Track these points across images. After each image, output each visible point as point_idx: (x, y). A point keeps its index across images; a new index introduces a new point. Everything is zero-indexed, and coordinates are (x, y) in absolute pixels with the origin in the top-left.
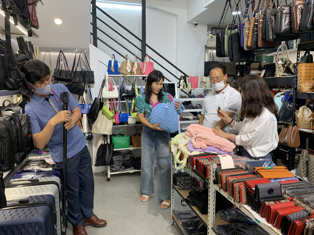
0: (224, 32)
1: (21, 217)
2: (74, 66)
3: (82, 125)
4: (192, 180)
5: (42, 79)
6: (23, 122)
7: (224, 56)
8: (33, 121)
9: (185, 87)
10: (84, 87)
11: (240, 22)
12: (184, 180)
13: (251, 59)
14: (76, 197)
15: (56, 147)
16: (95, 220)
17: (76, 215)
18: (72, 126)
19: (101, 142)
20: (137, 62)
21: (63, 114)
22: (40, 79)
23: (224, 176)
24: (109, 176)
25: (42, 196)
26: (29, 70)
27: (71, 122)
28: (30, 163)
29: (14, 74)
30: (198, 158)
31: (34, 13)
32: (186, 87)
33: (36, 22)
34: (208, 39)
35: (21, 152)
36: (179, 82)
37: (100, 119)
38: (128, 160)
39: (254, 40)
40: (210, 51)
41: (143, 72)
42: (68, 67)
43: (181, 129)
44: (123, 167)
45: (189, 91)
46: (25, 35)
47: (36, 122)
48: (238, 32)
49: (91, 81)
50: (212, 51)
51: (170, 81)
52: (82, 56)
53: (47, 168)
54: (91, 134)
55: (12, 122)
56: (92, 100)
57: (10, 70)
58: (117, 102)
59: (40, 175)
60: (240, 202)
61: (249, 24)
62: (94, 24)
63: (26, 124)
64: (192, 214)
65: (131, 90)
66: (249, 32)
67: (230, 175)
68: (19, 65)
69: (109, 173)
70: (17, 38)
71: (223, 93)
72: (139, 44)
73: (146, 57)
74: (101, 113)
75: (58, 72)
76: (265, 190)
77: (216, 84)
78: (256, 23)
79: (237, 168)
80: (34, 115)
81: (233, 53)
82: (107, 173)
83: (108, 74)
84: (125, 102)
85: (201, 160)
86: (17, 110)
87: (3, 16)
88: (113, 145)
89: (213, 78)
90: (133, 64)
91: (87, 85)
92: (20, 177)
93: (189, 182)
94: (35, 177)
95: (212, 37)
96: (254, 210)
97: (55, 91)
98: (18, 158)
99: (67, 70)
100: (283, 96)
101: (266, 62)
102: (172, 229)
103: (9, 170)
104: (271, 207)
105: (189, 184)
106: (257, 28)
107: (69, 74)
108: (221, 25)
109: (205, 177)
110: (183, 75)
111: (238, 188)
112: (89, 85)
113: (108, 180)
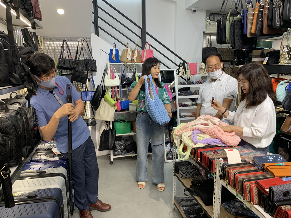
0: (225, 19)
1: (30, 214)
2: (76, 55)
3: (85, 112)
4: (194, 169)
5: (49, 72)
6: (29, 115)
7: (225, 43)
8: (40, 114)
9: (184, 74)
10: (87, 76)
11: (242, 8)
12: (186, 169)
13: (254, 46)
14: (83, 185)
15: (62, 138)
16: (100, 205)
17: (83, 201)
18: (76, 118)
19: (104, 128)
20: (138, 50)
21: (67, 107)
22: (46, 73)
23: (232, 172)
24: (112, 160)
25: (50, 189)
26: (36, 64)
27: (75, 114)
28: (38, 152)
29: (18, 69)
30: (202, 151)
31: (37, 5)
32: (186, 74)
33: (39, 13)
34: (206, 25)
35: (28, 146)
36: (179, 69)
37: (103, 106)
38: (129, 145)
39: (259, 27)
40: (208, 37)
41: (143, 60)
42: (71, 55)
43: (180, 115)
44: (124, 151)
45: (188, 78)
46: (29, 26)
47: (42, 115)
48: (240, 18)
49: (94, 70)
50: (210, 37)
51: (169, 68)
52: (85, 44)
53: (53, 157)
54: (94, 120)
55: (19, 117)
56: (95, 88)
57: (15, 64)
58: (118, 89)
59: (48, 165)
60: (250, 202)
61: (254, 10)
62: (95, 13)
63: (33, 117)
64: (193, 200)
65: (132, 78)
66: (253, 18)
67: (238, 171)
68: (23, 58)
69: (112, 157)
70: (22, 30)
71: (219, 80)
72: (139, 32)
73: (146, 45)
74: (104, 100)
75: (62, 62)
76: (280, 193)
77: (215, 72)
78: (262, 9)
79: (245, 163)
80: (40, 109)
81: (235, 40)
82: (110, 157)
83: (110, 62)
84: (126, 90)
85: (206, 153)
86: (24, 102)
87: (4, 8)
88: (115, 131)
89: (211, 65)
90: (133, 52)
91: (89, 74)
92: (28, 167)
93: (191, 171)
94: (43, 167)
95: (210, 23)
96: (268, 212)
97: (58, 84)
98: (25, 152)
99: (70, 58)
100: (287, 84)
101: (269, 49)
102: (174, 214)
103: (17, 165)
104: (289, 213)
105: (191, 173)
106: (262, 14)
107: (73, 63)
108: (222, 10)
109: (210, 170)
110: (182, 62)
111: (249, 188)
112: (92, 73)
113: (111, 163)
